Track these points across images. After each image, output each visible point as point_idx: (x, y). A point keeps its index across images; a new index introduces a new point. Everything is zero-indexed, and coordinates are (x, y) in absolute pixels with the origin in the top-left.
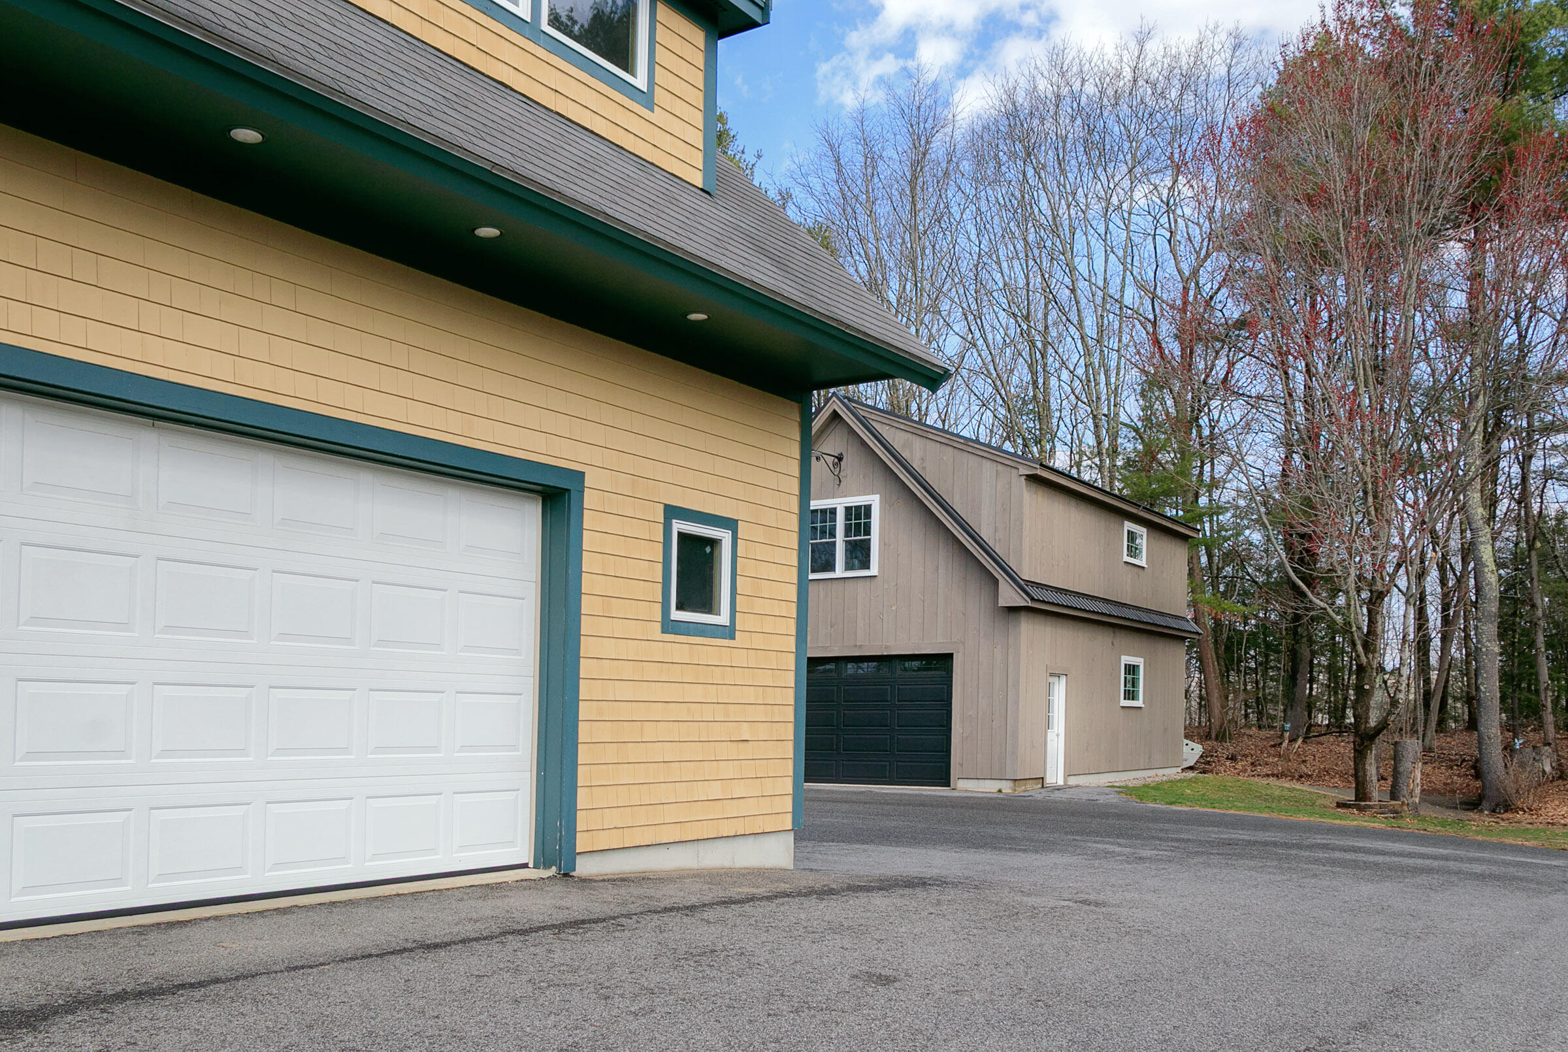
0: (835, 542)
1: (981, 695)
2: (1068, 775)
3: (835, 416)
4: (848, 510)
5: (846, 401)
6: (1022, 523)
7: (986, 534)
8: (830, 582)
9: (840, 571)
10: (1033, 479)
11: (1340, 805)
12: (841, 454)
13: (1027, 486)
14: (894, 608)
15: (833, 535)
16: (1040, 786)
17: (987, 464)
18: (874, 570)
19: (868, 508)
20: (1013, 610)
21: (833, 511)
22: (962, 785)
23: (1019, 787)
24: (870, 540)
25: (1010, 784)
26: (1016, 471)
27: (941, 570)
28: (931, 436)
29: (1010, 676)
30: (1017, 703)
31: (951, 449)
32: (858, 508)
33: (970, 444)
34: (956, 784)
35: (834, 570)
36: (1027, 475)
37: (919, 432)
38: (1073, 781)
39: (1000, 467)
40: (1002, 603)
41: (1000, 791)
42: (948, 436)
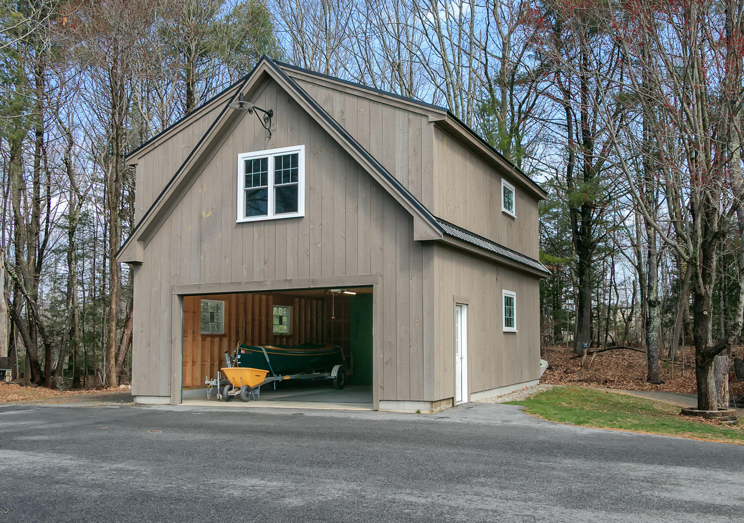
0: (267, 188)
1: (398, 324)
2: (471, 393)
3: (266, 77)
4: (278, 159)
5: (275, 63)
6: (432, 165)
7: (400, 176)
8: (263, 223)
9: (271, 214)
10: (441, 126)
11: (684, 413)
12: (271, 111)
13: (435, 134)
14: (320, 245)
15: (265, 182)
16: (451, 405)
17: (400, 115)
18: (301, 212)
19: (295, 157)
20: (426, 244)
21: (265, 161)
22: (383, 406)
23: (435, 408)
24: (297, 185)
25: (428, 405)
26: (424, 120)
27: (361, 211)
28: (349, 91)
29: (425, 305)
30: (432, 330)
31: (366, 103)
32: (286, 157)
33: (384, 96)
34: (378, 405)
35: (266, 213)
36: (435, 122)
37: (339, 89)
38: (475, 398)
39: (411, 116)
40: (417, 237)
41: (418, 412)
42: (364, 90)
